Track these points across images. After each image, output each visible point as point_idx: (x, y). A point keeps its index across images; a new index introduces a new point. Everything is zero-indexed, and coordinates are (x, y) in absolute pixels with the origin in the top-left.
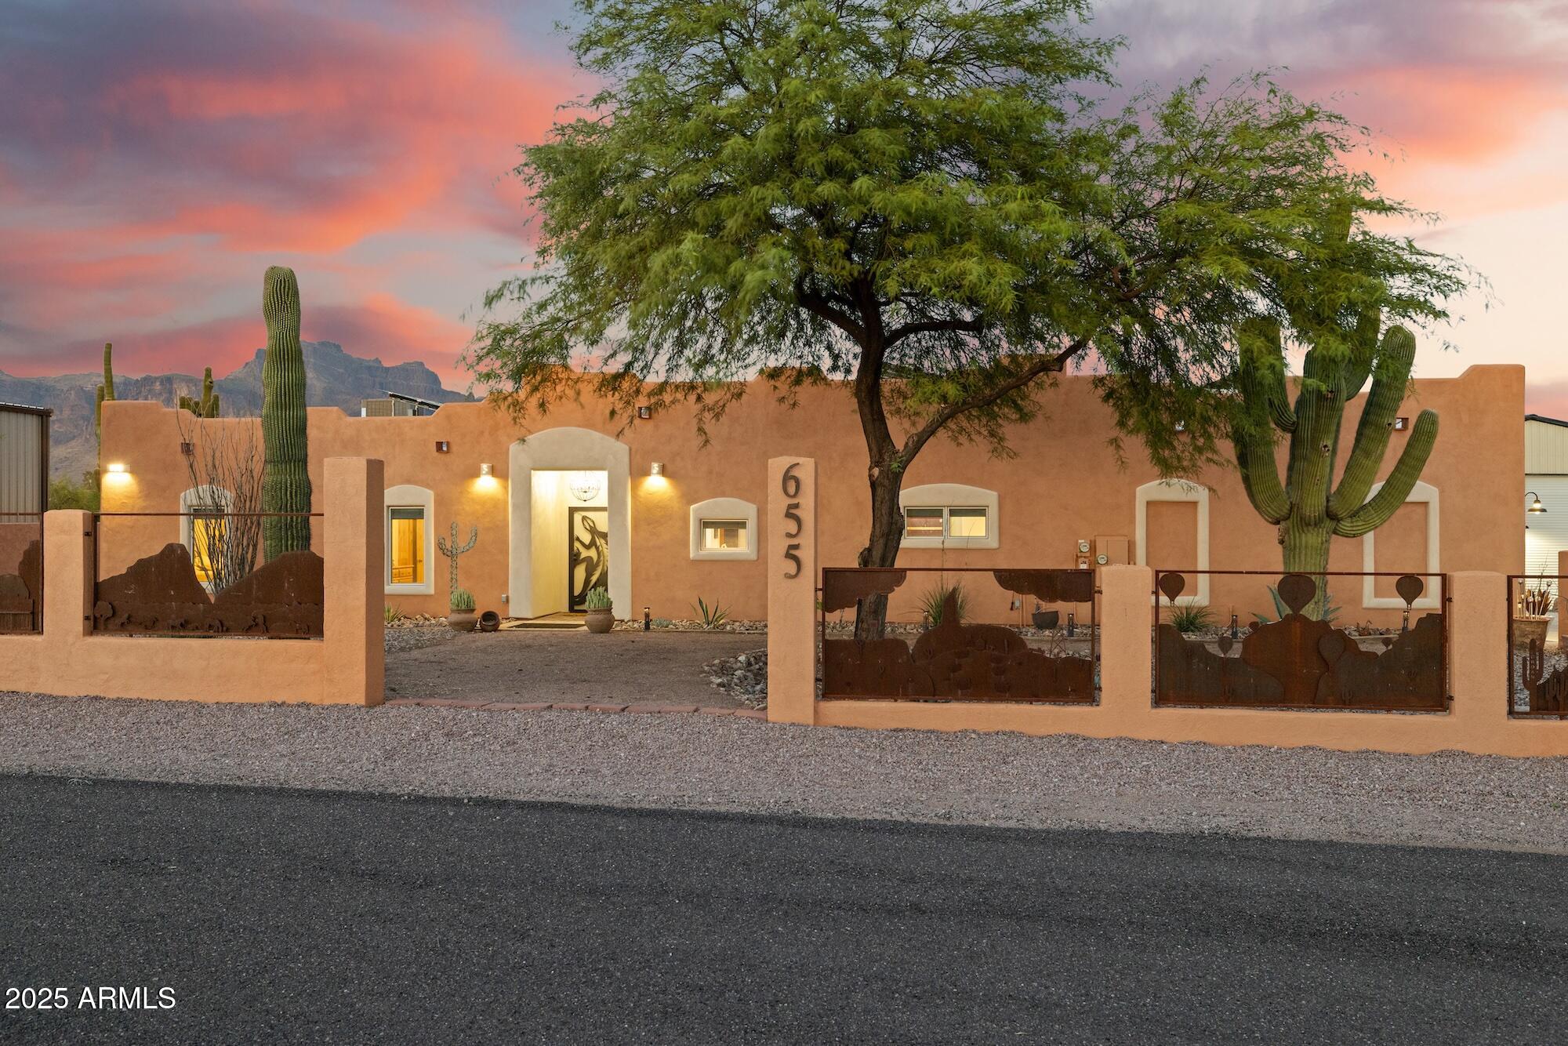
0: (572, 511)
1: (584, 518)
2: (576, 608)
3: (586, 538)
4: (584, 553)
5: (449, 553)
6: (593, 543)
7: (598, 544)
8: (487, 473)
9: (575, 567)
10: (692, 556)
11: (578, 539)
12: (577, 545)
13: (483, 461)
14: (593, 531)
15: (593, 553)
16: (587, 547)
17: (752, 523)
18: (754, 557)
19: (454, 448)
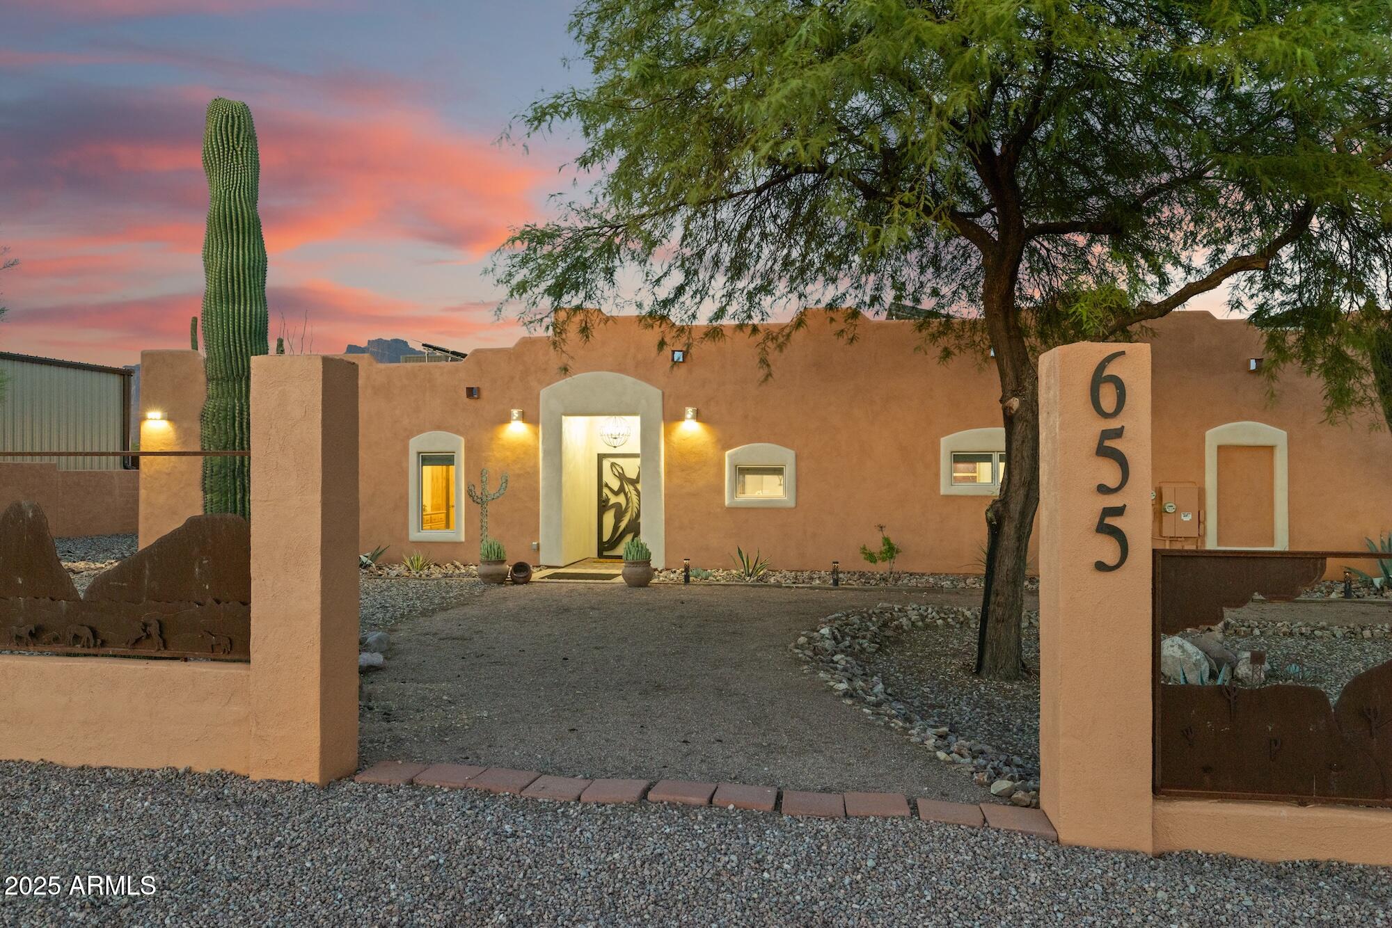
0: (601, 457)
1: (613, 465)
2: (605, 553)
3: (615, 485)
4: (613, 500)
5: (479, 500)
6: (621, 490)
7: (627, 490)
8: (518, 419)
9: (604, 513)
10: (727, 502)
11: (607, 485)
12: (606, 491)
13: (513, 407)
14: (622, 477)
15: (621, 499)
16: (616, 493)
17: (789, 470)
18: (792, 504)
19: (484, 394)
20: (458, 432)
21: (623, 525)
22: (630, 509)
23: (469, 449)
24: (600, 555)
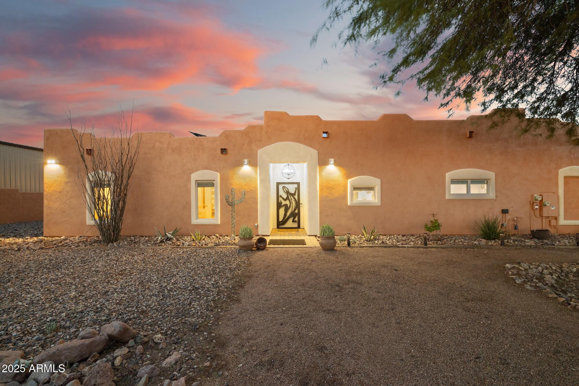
0: (278, 184)
1: (283, 187)
2: (280, 226)
3: (285, 196)
4: (284, 203)
5: (231, 204)
6: (288, 198)
7: (290, 198)
8: (247, 164)
9: (279, 209)
10: (349, 204)
11: (281, 196)
12: (280, 199)
13: (244, 158)
14: (288, 193)
16: (285, 200)
17: (378, 188)
18: (379, 204)
19: (229, 152)
20: (216, 171)
21: (288, 214)
22: (291, 207)
23: (222, 179)
24: (278, 227)
